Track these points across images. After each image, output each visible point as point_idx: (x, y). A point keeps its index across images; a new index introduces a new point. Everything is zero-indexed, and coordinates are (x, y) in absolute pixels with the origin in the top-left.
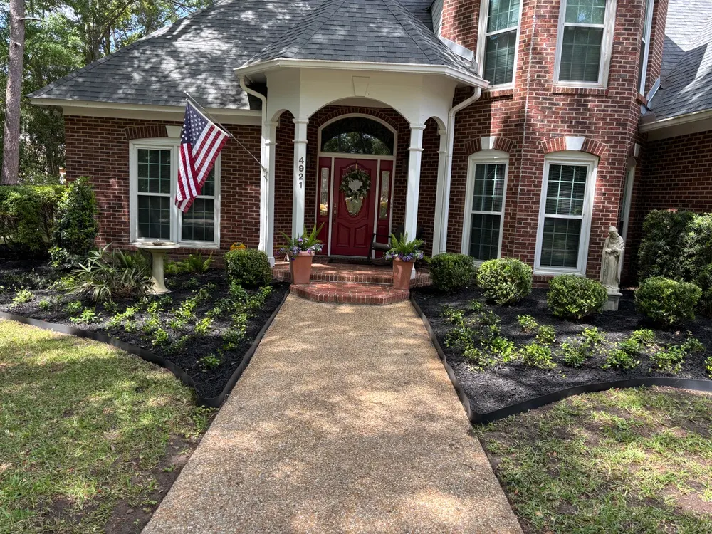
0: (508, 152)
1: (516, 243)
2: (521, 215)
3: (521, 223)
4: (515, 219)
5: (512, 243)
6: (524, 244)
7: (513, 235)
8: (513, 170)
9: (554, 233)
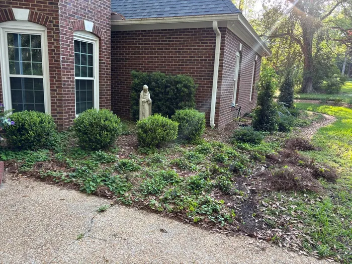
0: (44, 25)
1: (64, 100)
2: (64, 78)
3: (65, 84)
4: (60, 81)
5: (61, 100)
6: (69, 100)
7: (61, 94)
8: (53, 41)
9: (86, 90)
